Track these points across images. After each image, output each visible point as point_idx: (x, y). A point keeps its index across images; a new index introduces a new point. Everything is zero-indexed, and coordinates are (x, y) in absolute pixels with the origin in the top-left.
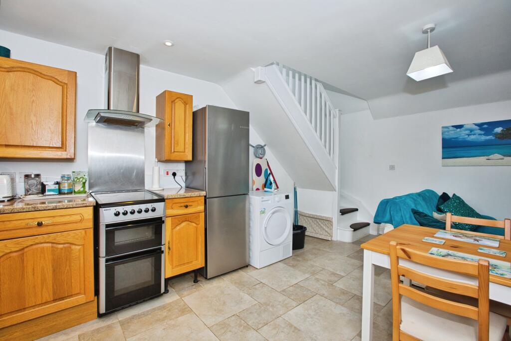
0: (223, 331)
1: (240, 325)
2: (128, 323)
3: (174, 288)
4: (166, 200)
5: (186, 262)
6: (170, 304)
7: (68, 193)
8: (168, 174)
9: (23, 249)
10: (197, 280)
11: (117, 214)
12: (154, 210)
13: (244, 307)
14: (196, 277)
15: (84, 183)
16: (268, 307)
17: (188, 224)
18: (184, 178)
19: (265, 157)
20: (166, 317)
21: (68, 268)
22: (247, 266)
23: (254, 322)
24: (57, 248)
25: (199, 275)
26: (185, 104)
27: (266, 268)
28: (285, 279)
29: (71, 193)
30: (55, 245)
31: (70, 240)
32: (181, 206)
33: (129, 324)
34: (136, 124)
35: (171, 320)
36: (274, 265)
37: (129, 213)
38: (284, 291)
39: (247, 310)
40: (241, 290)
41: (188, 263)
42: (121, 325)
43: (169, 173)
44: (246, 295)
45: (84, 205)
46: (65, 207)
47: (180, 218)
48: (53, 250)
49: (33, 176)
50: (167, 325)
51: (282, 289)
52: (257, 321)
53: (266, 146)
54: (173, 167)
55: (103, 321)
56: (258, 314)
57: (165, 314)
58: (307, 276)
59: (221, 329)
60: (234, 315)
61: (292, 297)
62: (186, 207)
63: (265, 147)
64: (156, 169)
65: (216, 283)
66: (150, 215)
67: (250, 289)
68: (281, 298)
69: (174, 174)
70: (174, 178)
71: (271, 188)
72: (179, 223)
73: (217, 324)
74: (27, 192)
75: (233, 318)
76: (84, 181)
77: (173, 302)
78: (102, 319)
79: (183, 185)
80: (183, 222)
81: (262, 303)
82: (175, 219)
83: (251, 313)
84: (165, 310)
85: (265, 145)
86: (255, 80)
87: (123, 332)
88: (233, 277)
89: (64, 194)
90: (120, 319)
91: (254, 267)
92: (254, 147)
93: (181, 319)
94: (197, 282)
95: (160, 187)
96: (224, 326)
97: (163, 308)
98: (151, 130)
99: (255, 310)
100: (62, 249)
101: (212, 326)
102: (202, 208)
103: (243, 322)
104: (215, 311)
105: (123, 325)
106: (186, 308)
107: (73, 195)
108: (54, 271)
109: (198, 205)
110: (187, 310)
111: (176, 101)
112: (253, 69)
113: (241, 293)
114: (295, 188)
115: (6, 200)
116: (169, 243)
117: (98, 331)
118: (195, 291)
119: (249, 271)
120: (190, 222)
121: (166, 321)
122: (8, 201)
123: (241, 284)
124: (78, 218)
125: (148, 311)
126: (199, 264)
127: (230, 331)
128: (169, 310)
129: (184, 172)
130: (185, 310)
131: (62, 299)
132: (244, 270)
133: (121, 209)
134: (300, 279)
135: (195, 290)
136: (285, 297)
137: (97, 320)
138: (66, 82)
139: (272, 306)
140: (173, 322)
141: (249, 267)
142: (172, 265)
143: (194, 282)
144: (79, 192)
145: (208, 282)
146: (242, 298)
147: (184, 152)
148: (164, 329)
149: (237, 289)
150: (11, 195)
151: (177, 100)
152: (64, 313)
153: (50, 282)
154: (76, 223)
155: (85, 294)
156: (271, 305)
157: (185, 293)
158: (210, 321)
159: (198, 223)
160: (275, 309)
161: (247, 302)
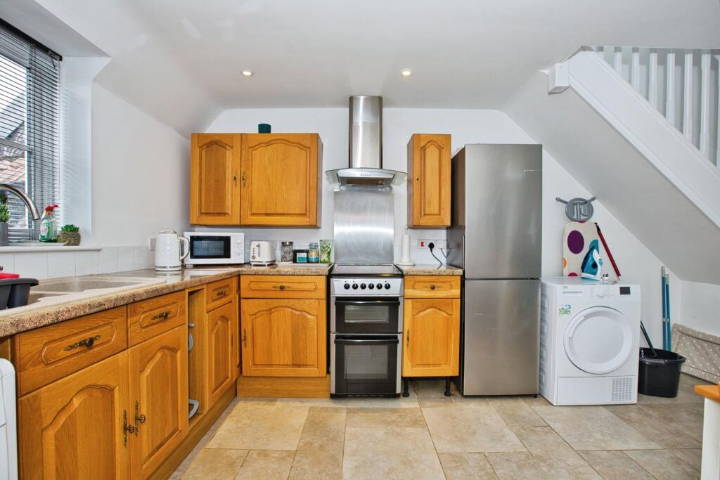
0: (454, 465)
1: (482, 469)
2: (355, 412)
3: (417, 394)
4: (406, 277)
5: (431, 363)
6: (405, 409)
7: (315, 263)
8: (422, 245)
9: (271, 309)
10: (449, 392)
11: (347, 287)
12: (388, 287)
13: (500, 448)
14: (448, 388)
15: (329, 253)
16: (542, 464)
17: (436, 312)
18: (445, 251)
19: (594, 219)
20: (394, 421)
21: (304, 336)
22: (535, 396)
23: (505, 474)
24: (295, 314)
25: (452, 386)
26: (440, 148)
27: (569, 408)
28: (598, 436)
29: (317, 262)
30: (294, 311)
31: (306, 309)
32: (426, 287)
33: (355, 414)
34: (380, 182)
35: (397, 426)
36: (589, 408)
37: (359, 287)
38: (587, 452)
39: (503, 454)
40: (508, 425)
41: (434, 365)
42: (347, 413)
43: (424, 244)
44: (513, 434)
45: (318, 274)
46: (302, 273)
47: (423, 302)
48: (293, 315)
49: (288, 244)
50: (390, 431)
51: (583, 448)
52: (512, 474)
53: (596, 201)
54: (430, 236)
55: (334, 402)
56: (518, 466)
57: (394, 418)
58: (653, 446)
59: (452, 461)
60: (480, 453)
61: (598, 468)
62: (433, 288)
63: (592, 203)
64: (406, 237)
65: (473, 405)
66: (383, 293)
67: (525, 430)
68: (573, 460)
69: (431, 246)
70: (431, 251)
71: (595, 274)
72: (423, 308)
73: (450, 454)
74: (284, 259)
75: (477, 456)
76: (329, 250)
77: (409, 409)
78: (333, 400)
79: (444, 260)
80: (428, 308)
81: (533, 454)
82: (417, 302)
83: (507, 460)
84: (396, 415)
85: (593, 199)
86: (550, 89)
87: (346, 420)
88: (505, 404)
89: (312, 263)
90: (349, 407)
91: (548, 401)
92: (566, 203)
93: (409, 430)
94: (450, 395)
95: (411, 261)
96: (459, 459)
97: (394, 411)
98: (400, 189)
99: (517, 460)
100: (299, 316)
101: (444, 454)
102: (457, 292)
103: (489, 466)
104: (456, 437)
105: (349, 412)
106: (421, 421)
107: (319, 264)
108: (293, 336)
109: (451, 287)
110: (421, 423)
111: (427, 146)
112: (546, 71)
113: (507, 430)
114: (664, 279)
115: (266, 264)
116: (408, 333)
117: (326, 409)
118: (442, 406)
119: (535, 403)
120: (439, 309)
121: (391, 426)
122: (268, 265)
123: (512, 418)
124: (312, 287)
125: (377, 409)
126: (450, 370)
127: (464, 469)
128: (401, 416)
129: (445, 242)
130: (418, 422)
131: (299, 366)
132: (528, 400)
133: (351, 281)
134: (632, 446)
135: (442, 404)
136: (582, 462)
137: (329, 400)
138: (309, 145)
139: (551, 466)
140: (398, 430)
141: (537, 399)
142: (413, 362)
143: (445, 395)
144: (324, 262)
145: (464, 400)
146: (504, 436)
147: (439, 214)
148: (386, 433)
149: (503, 422)
150: (269, 260)
151: (429, 144)
152: (302, 381)
153: (290, 346)
154: (311, 291)
155: (318, 368)
156: (548, 463)
157: (428, 404)
158: (443, 447)
159: (450, 313)
160: (553, 471)
161: (510, 444)
